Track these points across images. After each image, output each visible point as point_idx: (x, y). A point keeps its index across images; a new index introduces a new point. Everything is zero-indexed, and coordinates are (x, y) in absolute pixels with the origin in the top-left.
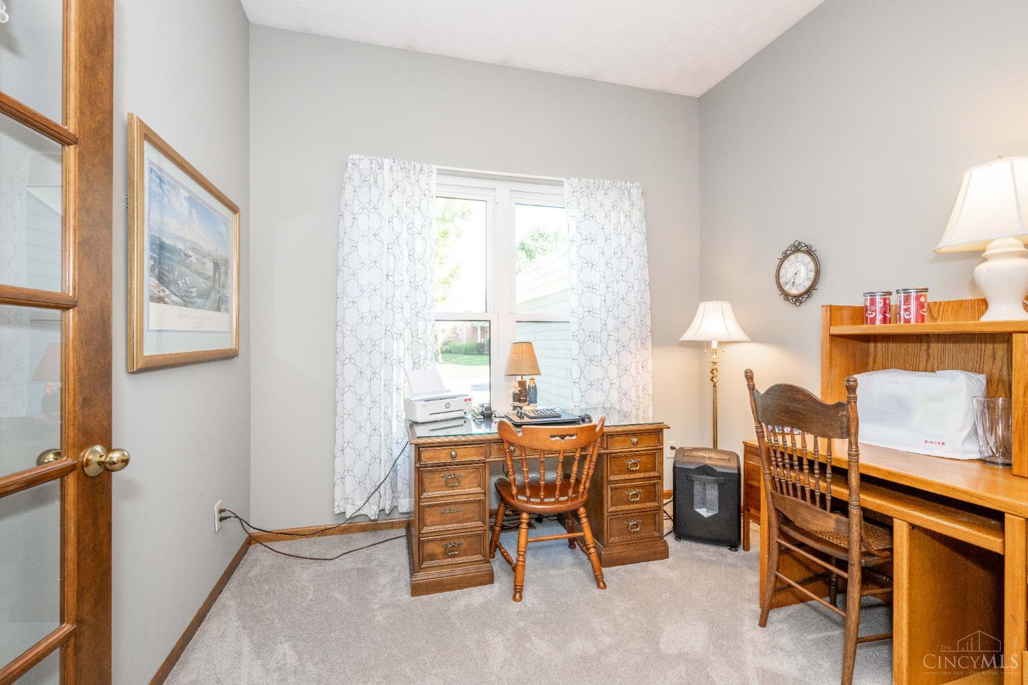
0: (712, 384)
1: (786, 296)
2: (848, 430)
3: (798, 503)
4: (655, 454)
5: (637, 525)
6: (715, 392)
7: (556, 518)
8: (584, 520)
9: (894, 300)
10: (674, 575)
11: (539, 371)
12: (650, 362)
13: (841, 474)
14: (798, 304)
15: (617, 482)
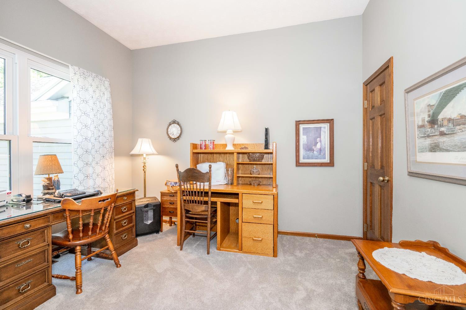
0: (144, 172)
1: (170, 138)
2: (209, 180)
3: (194, 205)
4: (132, 203)
5: (126, 236)
6: (145, 175)
7: (68, 252)
8: (108, 240)
9: (207, 143)
10: (145, 249)
11: (62, 171)
12: (114, 164)
13: (206, 193)
14: (174, 141)
15: (118, 218)
